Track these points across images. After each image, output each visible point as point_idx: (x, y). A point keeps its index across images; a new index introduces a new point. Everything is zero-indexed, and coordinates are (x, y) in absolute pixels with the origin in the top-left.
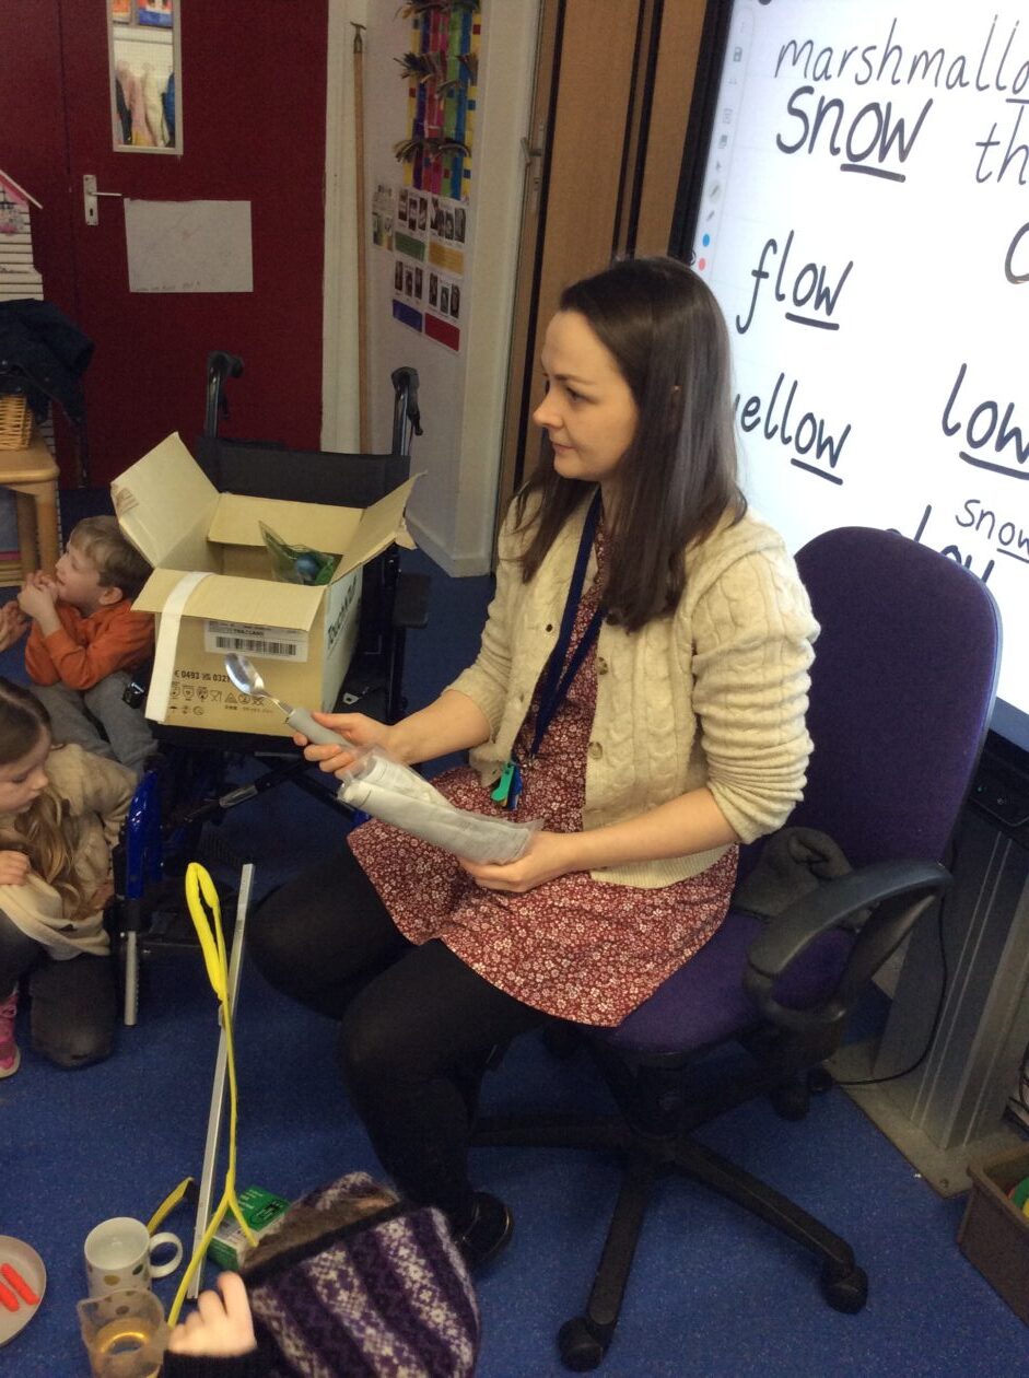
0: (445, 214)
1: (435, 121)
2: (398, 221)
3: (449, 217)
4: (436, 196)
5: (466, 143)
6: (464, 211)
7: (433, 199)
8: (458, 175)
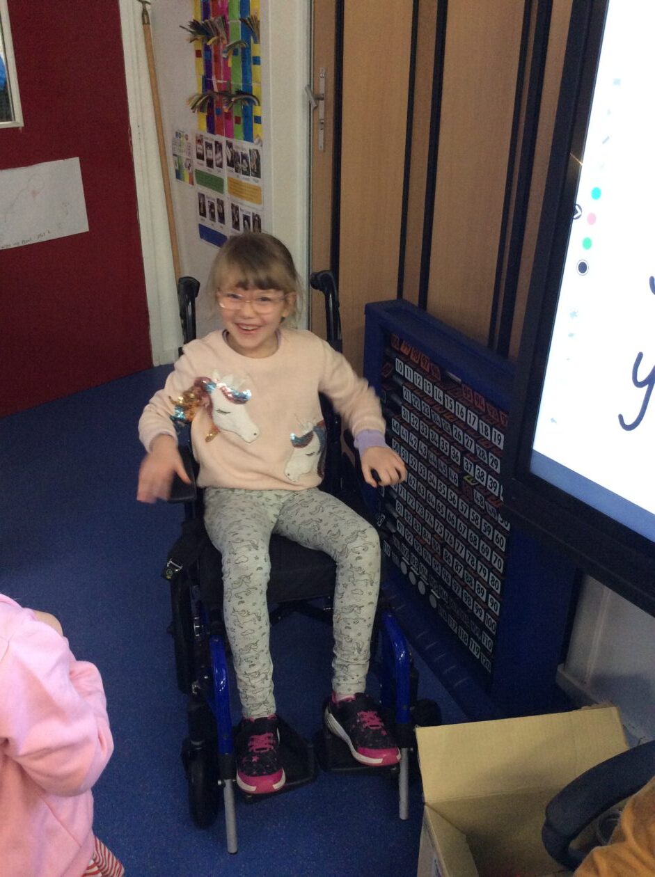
0: (240, 154)
1: (222, 76)
2: (196, 161)
3: (244, 157)
4: (230, 140)
5: (254, 94)
6: (257, 153)
7: (227, 141)
8: (249, 122)
